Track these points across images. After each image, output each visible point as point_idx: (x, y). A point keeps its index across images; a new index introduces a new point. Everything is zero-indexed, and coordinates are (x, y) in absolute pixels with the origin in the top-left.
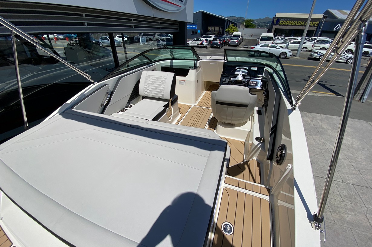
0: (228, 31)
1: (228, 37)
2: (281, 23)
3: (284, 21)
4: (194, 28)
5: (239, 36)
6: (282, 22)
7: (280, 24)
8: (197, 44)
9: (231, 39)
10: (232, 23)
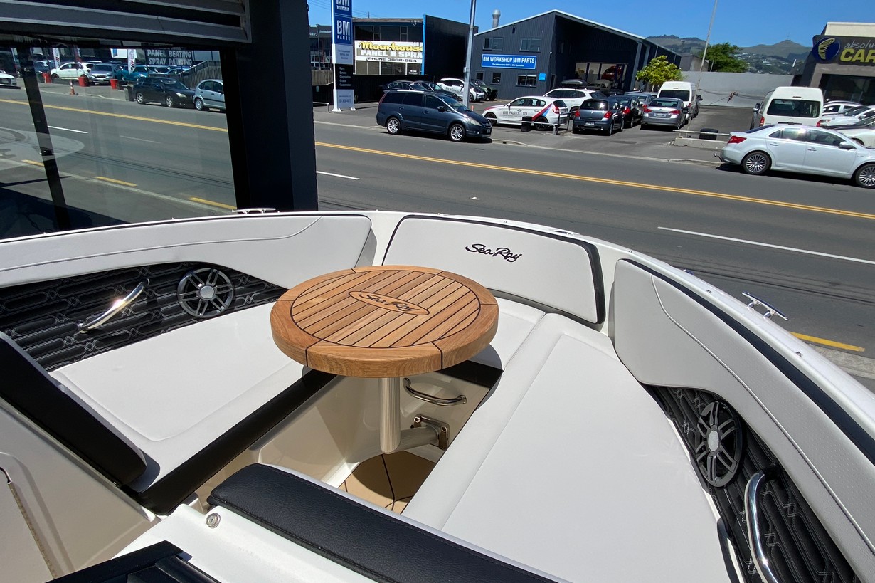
0: (646, 79)
1: (645, 98)
2: (848, 55)
3: (856, 50)
4: (526, 65)
5: (684, 95)
6: (852, 51)
7: (843, 58)
8: (524, 119)
9: (654, 104)
10: (662, 51)
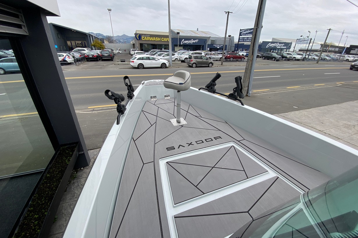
6: (144, 37)
7: (142, 39)
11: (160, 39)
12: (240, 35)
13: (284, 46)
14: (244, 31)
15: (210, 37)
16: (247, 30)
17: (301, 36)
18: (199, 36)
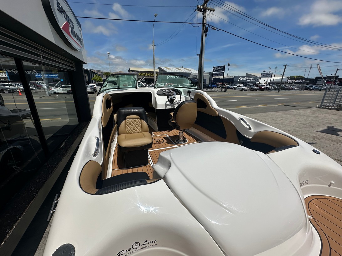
0: (95, 80)
4: (54, 77)
8: (67, 91)
10: (96, 74)
11: (149, 75)
12: (213, 71)
13: (253, 79)
14: (216, 68)
15: (191, 73)
16: (218, 67)
17: (264, 72)
18: (182, 72)
